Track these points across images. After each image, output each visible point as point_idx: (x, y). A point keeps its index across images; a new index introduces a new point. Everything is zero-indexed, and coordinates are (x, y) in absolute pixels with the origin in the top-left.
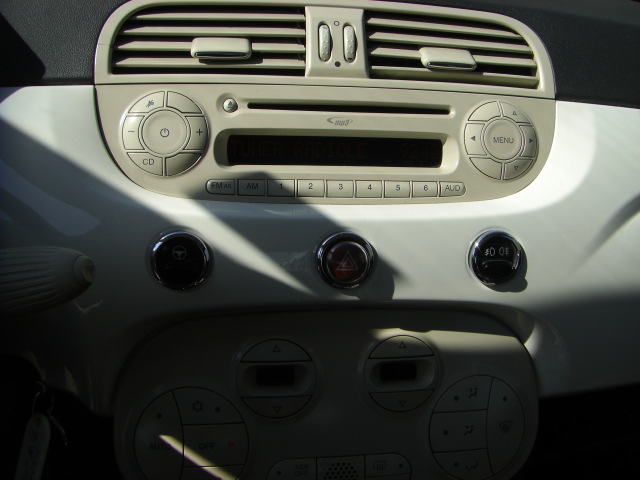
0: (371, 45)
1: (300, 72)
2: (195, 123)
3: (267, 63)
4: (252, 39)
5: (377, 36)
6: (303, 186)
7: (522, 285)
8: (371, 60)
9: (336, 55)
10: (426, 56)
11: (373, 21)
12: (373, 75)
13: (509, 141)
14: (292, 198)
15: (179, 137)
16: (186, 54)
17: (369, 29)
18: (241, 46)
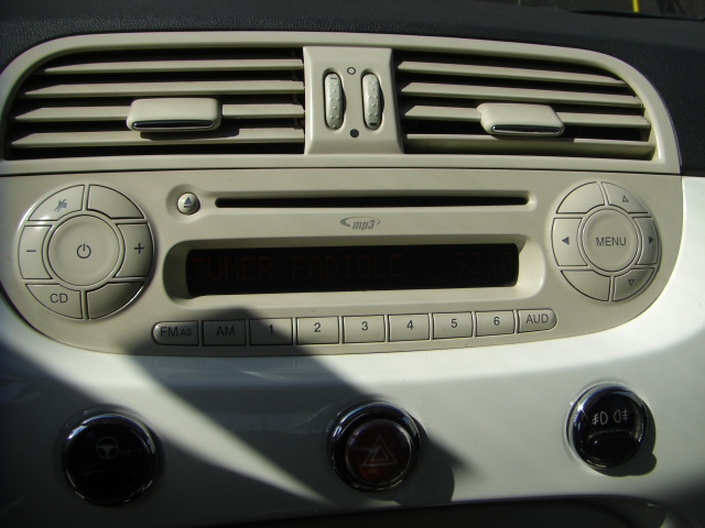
0: (404, 102)
1: (297, 147)
2: (132, 235)
3: (246, 135)
4: (223, 99)
5: (413, 88)
6: (305, 328)
7: (648, 464)
8: (406, 125)
9: (352, 119)
10: (487, 116)
11: (406, 66)
12: (409, 148)
13: (620, 242)
14: (289, 347)
15: (106, 258)
16: (119, 125)
17: (400, 78)
18: (205, 110)
